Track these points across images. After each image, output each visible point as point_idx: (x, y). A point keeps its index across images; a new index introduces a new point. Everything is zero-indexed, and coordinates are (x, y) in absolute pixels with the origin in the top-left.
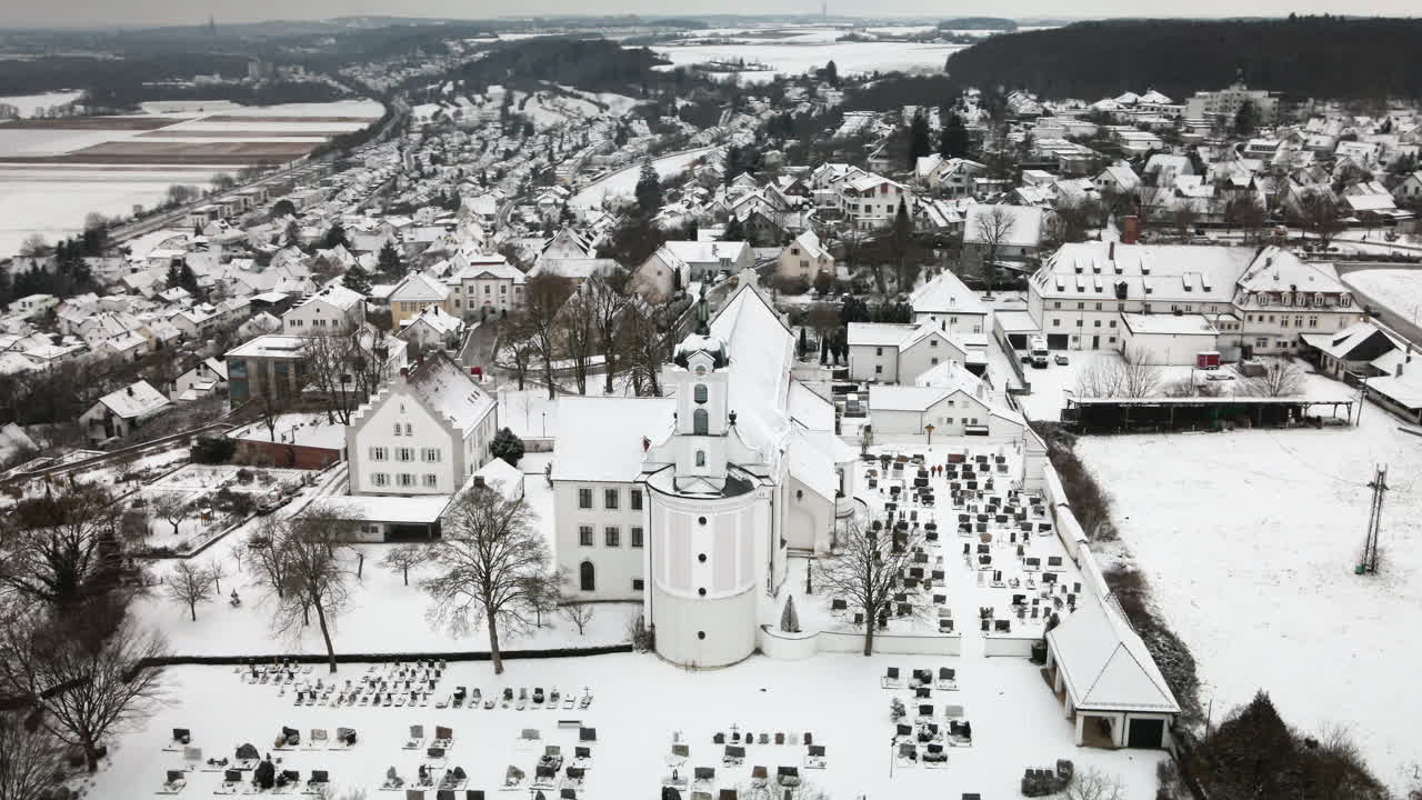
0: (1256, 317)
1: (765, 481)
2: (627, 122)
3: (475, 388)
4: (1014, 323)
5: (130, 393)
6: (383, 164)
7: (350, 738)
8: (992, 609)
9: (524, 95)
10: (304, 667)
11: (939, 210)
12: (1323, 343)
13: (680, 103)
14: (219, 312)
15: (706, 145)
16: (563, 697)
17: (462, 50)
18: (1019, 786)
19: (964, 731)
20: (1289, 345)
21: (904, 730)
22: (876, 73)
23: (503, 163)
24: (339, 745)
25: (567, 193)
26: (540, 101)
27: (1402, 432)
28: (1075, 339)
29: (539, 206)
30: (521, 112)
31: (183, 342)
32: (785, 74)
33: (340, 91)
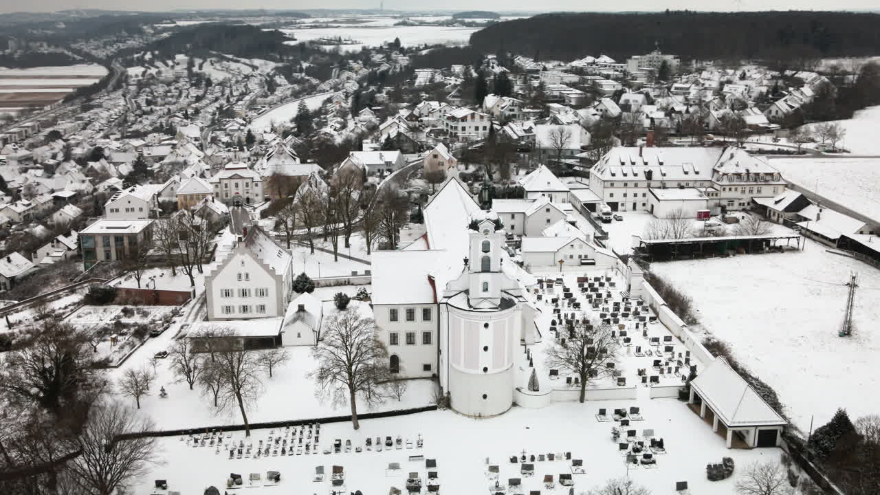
0: (727, 188)
1: (521, 299)
2: (271, 77)
3: (279, 249)
4: (585, 196)
5: (9, 261)
6: (115, 106)
7: (276, 477)
8: (645, 369)
9: (201, 61)
10: (226, 434)
11: (512, 129)
12: (769, 203)
13: (305, 65)
14: (33, 205)
15: (327, 91)
16: (404, 441)
17: (152, 32)
18: (706, 475)
19: (659, 444)
20: (746, 204)
21: (623, 446)
22: (426, 45)
23: (197, 104)
24: (269, 483)
25: (244, 122)
26: (212, 64)
27: (828, 253)
28: (623, 205)
29: (228, 131)
30: (200, 71)
31: (11, 226)
32: (369, 46)
33: (74, 58)
